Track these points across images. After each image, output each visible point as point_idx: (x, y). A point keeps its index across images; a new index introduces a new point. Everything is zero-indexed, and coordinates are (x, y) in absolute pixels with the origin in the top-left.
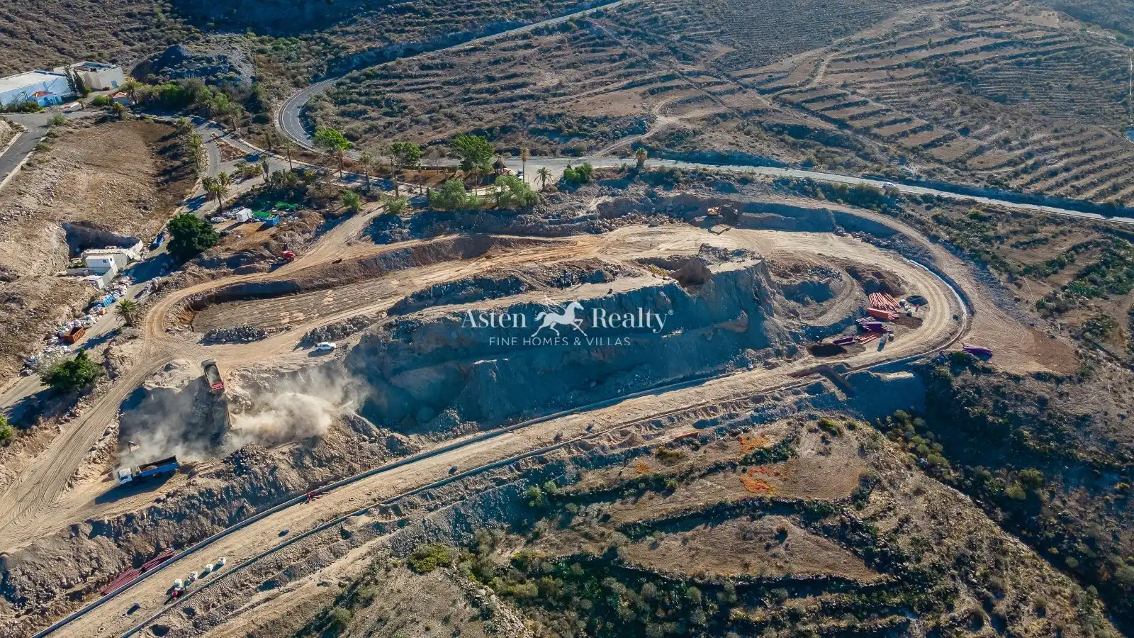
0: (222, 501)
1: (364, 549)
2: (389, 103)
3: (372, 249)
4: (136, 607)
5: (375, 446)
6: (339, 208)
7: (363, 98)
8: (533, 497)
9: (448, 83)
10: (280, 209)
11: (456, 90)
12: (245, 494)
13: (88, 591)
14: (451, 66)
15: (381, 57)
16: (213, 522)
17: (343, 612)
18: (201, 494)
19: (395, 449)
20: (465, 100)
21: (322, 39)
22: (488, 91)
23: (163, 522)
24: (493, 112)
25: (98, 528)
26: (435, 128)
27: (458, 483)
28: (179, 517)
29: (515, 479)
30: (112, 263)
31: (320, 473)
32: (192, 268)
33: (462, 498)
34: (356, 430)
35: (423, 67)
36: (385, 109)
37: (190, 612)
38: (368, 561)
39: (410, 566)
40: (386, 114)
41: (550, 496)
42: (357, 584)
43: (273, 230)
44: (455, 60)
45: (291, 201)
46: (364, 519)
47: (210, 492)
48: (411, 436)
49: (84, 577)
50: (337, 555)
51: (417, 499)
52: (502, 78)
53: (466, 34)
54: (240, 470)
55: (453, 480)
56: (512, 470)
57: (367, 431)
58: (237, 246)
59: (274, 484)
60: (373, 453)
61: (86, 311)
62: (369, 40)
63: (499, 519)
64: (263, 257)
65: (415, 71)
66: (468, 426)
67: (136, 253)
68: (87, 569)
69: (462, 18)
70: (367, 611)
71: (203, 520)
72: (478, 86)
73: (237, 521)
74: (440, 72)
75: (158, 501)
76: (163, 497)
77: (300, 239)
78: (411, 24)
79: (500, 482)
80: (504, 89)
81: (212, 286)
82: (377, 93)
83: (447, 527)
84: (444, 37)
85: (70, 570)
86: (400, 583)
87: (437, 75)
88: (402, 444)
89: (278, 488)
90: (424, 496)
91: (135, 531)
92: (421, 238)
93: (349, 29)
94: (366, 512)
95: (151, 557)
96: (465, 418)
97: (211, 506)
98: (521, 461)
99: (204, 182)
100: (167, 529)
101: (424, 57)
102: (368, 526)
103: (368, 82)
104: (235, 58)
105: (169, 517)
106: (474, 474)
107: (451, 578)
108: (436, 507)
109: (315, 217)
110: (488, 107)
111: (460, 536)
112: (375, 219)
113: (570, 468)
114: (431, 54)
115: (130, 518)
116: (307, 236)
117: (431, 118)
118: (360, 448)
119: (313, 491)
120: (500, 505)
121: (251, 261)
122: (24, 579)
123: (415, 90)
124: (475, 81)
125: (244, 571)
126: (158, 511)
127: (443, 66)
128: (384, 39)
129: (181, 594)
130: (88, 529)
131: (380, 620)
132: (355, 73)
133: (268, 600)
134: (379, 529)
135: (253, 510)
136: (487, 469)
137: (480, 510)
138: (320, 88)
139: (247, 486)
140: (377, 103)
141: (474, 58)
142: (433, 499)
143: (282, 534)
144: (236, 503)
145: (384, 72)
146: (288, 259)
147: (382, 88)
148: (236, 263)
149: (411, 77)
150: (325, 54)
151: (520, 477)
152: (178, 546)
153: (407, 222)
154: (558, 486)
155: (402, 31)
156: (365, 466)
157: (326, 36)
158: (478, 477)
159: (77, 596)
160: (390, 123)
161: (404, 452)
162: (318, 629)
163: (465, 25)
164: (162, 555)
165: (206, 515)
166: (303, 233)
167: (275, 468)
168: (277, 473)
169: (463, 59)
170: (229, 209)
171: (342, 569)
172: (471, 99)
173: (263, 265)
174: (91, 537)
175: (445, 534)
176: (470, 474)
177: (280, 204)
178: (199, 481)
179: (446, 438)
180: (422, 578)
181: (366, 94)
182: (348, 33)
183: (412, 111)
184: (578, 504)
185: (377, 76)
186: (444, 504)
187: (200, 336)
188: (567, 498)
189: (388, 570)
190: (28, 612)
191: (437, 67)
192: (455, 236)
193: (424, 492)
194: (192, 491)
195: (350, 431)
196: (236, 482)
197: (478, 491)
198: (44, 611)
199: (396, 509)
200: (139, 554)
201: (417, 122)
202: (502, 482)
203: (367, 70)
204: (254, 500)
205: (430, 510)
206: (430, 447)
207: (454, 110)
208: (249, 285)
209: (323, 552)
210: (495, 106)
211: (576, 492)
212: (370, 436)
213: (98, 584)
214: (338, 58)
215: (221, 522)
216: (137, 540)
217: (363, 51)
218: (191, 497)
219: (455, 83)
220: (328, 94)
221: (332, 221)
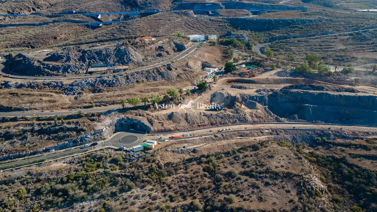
0: (232, 118)
1: (266, 137)
2: (286, 48)
3: (277, 77)
4: (211, 131)
5: (272, 118)
6: (269, 68)
7: (279, 47)
8: (318, 140)
9: (306, 46)
10: (253, 67)
11: (308, 47)
12: (237, 118)
13: (201, 126)
14: (308, 42)
15: (285, 38)
16: (229, 122)
17: (259, 146)
18: (227, 115)
19: (277, 119)
20: (311, 50)
21: (269, 33)
22: (319, 48)
23: (218, 118)
24: (320, 54)
25: (205, 115)
26: (300, 56)
27: (295, 130)
28: (222, 118)
29: (313, 134)
30: (211, 70)
31: (256, 119)
32: (229, 74)
33: (296, 134)
34: (267, 113)
35: (298, 41)
36: (285, 50)
37: (222, 135)
38: (267, 139)
39: (278, 144)
40: (285, 51)
41: (324, 141)
42: (263, 142)
43: (250, 70)
44: (310, 40)
45: (256, 65)
46: (267, 131)
47: (230, 115)
48: (282, 118)
49: (201, 123)
50: (259, 136)
51: (282, 131)
52: (325, 46)
53: (314, 34)
54: (237, 113)
55: (294, 130)
56: (312, 132)
57: (270, 114)
58: (241, 72)
59: (245, 118)
60: (271, 119)
61: (205, 78)
62: (283, 34)
63: (306, 142)
64: (247, 75)
65: (296, 42)
66: (300, 120)
67: (216, 70)
68: (202, 122)
69: (314, 30)
70: (265, 149)
71: (227, 120)
72: (316, 47)
73: (234, 123)
74: (304, 43)
75: (218, 113)
76: (219, 113)
77: (257, 73)
78: (296, 31)
79: (308, 134)
80: (325, 48)
81: (234, 78)
82: (283, 46)
83: (290, 140)
84: (307, 35)
85: (198, 121)
86: (275, 146)
87: (303, 43)
88: (279, 119)
89: (245, 119)
90: (284, 131)
91: (212, 118)
92: (292, 77)
93: (277, 31)
94: (268, 130)
95: (214, 124)
96: (299, 118)
97: (230, 118)
98: (316, 131)
99: (234, 59)
100: (219, 120)
101: (299, 39)
102: (268, 132)
103: (281, 43)
104: (245, 35)
105: (220, 117)
106: (301, 130)
107: (290, 149)
108: (288, 134)
109: (262, 69)
110: (319, 52)
111: (293, 143)
112: (279, 72)
113: (332, 136)
114: (302, 38)
115: (211, 115)
116: (259, 72)
117: (299, 54)
118: (268, 117)
119: (254, 123)
120: (307, 139)
121: (244, 75)
122: (190, 119)
123: (295, 46)
124: (315, 46)
125: (235, 132)
126: (218, 115)
127: (305, 41)
128: (287, 33)
129: (220, 132)
130: (203, 114)
131: (269, 151)
132: (277, 41)
133: (241, 139)
134: (271, 134)
135: (238, 122)
136: (305, 130)
137: (301, 139)
138: (267, 44)
139: (238, 117)
140: (283, 49)
141: (316, 40)
142: (287, 132)
143: (246, 128)
144: (235, 119)
145: (286, 41)
146: (254, 76)
147: (285, 45)
148: (240, 75)
149: (294, 43)
150: (269, 37)
151: (315, 134)
152: (221, 124)
153: (289, 73)
154: (327, 139)
155: (293, 32)
156: (268, 122)
157: (270, 32)
158: (302, 131)
159: (199, 126)
160: (286, 53)
161: (280, 121)
162: (252, 148)
163: (314, 32)
164: (217, 124)
165: (228, 120)
166: (258, 72)
167: (246, 115)
168: (246, 116)
169: (312, 40)
170: (239, 65)
171: (260, 138)
172: (313, 50)
173: (247, 76)
174: (203, 116)
175: (289, 141)
176: (299, 130)
177: (253, 65)
178: (227, 112)
179: (293, 121)
180: (281, 147)
181: (280, 46)
182: (277, 32)
183: (293, 51)
184: (334, 145)
185: (284, 42)
186: (290, 134)
187: (230, 86)
188: (330, 143)
189: (272, 143)
190: (190, 125)
191: (303, 41)
192: (303, 78)
193: (285, 130)
194: (225, 113)
195: (266, 113)
196: (236, 115)
197: (301, 134)
198: (193, 126)
199: (276, 132)
200: (212, 123)
201: (294, 54)
202: (310, 134)
203: (281, 41)
204: (239, 120)
205: (286, 134)
206: (287, 122)
207: (307, 52)
208: (243, 80)
209: (255, 134)
210: (321, 52)
211: (333, 142)
212: (271, 115)
213: (204, 125)
214: (272, 38)
215: (230, 122)
216: (212, 120)
217: (281, 36)
218: (225, 115)
219: (308, 46)
220: (269, 45)
221: (266, 71)
